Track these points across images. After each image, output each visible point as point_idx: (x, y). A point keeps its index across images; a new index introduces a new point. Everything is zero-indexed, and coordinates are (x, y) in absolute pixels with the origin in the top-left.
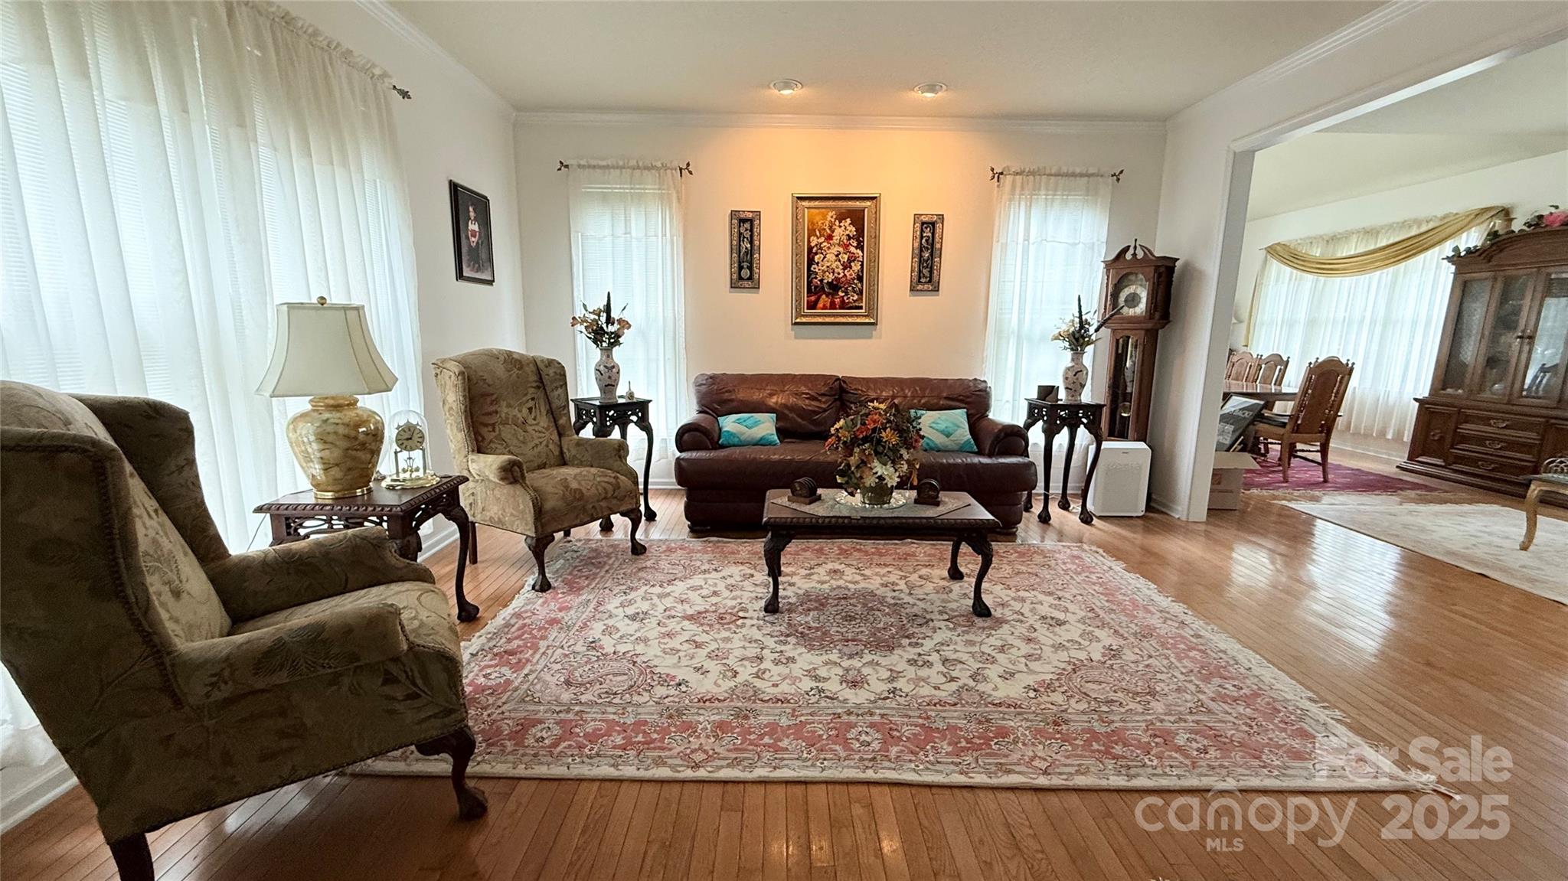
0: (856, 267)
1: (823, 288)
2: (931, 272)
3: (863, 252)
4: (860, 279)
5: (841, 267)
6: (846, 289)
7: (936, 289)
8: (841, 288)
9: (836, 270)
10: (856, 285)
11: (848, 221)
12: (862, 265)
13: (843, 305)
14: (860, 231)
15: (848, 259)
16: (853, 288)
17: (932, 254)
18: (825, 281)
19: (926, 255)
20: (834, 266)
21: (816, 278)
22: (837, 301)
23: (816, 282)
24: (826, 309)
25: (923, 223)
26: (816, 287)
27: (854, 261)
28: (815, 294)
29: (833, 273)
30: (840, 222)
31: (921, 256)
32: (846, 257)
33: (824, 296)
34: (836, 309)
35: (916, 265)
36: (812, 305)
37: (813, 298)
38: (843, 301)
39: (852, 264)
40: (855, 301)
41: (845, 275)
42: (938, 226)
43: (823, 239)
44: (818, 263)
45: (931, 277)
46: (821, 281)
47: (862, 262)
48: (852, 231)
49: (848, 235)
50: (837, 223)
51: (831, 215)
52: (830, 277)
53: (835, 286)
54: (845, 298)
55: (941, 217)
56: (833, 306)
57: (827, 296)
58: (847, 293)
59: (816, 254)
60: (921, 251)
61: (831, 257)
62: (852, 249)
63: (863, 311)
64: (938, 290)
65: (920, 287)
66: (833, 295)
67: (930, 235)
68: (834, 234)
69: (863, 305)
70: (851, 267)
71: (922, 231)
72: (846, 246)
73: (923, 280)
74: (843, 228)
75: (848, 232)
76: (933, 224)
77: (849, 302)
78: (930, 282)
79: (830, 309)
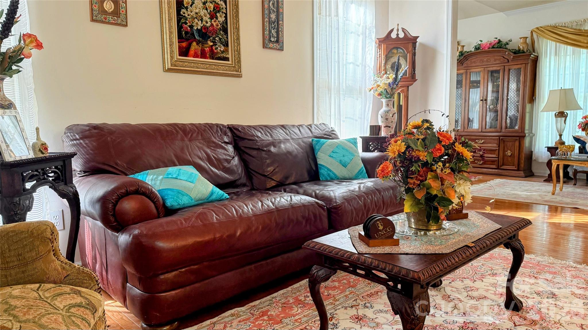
0: (221, 18)
1: (193, 34)
2: (277, 33)
3: (226, 4)
4: (225, 30)
5: (208, 16)
6: (214, 39)
7: (281, 49)
8: (209, 37)
9: (204, 18)
10: (222, 36)
12: (226, 17)
13: (213, 55)
15: (214, 9)
16: (220, 39)
17: (277, 17)
18: (195, 28)
19: (273, 17)
20: (202, 13)
21: (186, 23)
22: (207, 49)
23: (187, 27)
24: (197, 57)
26: (186, 33)
27: (219, 11)
28: (187, 40)
29: (202, 20)
31: (269, 18)
32: (212, 6)
33: (194, 44)
34: (205, 57)
35: (266, 25)
36: (184, 52)
37: (184, 44)
38: (212, 50)
39: (218, 14)
40: (223, 52)
41: (212, 25)
44: (187, 8)
45: (278, 37)
46: (191, 27)
47: (226, 14)
52: (199, 25)
53: (204, 34)
54: (214, 48)
56: (203, 55)
57: (197, 44)
58: (215, 44)
60: (269, 12)
63: (230, 62)
64: (283, 50)
65: (271, 45)
66: (203, 44)
69: (229, 56)
70: (217, 18)
73: (272, 39)
77: (217, 53)
78: (277, 41)
79: (201, 58)
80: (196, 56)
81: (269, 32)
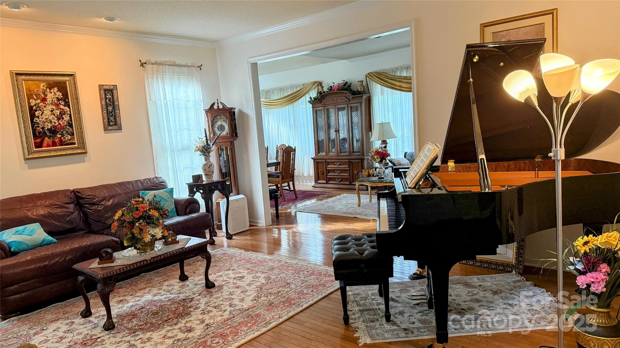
0: (66, 118)
1: (45, 133)
2: (115, 118)
3: (69, 108)
4: (71, 125)
5: (56, 119)
6: (62, 132)
7: (120, 129)
8: (58, 132)
9: (53, 121)
10: (68, 129)
11: (56, 89)
12: (70, 117)
13: (62, 143)
14: (65, 95)
15: (60, 113)
16: (67, 132)
17: (114, 108)
18: (46, 128)
19: (110, 109)
20: (51, 118)
21: (39, 127)
22: (57, 140)
23: (40, 129)
24: (50, 146)
25: (105, 90)
26: (39, 133)
27: (64, 114)
28: (40, 137)
29: (51, 122)
30: (50, 90)
31: (107, 110)
32: (58, 112)
33: (46, 138)
34: (56, 146)
35: (105, 115)
36: (39, 145)
37: (38, 140)
38: (61, 140)
39: (64, 116)
40: (70, 140)
41: (60, 124)
42: (115, 91)
43: (39, 101)
44: (38, 117)
45: (116, 121)
46: (43, 128)
47: (70, 115)
48: (59, 95)
49: (57, 98)
50: (48, 90)
51: (42, 86)
52: (50, 126)
53: (53, 131)
54: (62, 138)
55: (115, 86)
56: (54, 144)
57: (49, 138)
58: (63, 135)
59: (36, 111)
60: (107, 106)
61: (47, 112)
62: (62, 107)
63: (76, 145)
64: (121, 129)
65: (110, 128)
66: (53, 137)
67: (111, 97)
68: (47, 97)
69: (76, 141)
70: (63, 119)
71: (105, 95)
72: (57, 105)
73: (111, 124)
74: (53, 93)
75: (57, 96)
76: (111, 90)
77: (66, 141)
78: (115, 124)
79: (52, 147)
80: (48, 146)
81: (108, 119)
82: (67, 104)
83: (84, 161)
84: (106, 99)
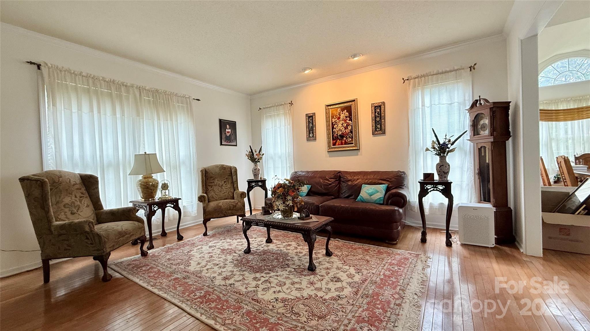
0: (350, 128)
1: (338, 137)
3: (352, 122)
4: (351, 132)
5: (344, 129)
6: (347, 137)
7: (384, 133)
9: (342, 130)
10: (350, 135)
11: (346, 111)
12: (352, 127)
14: (350, 114)
15: (346, 125)
17: (380, 118)
18: (339, 135)
19: (378, 119)
20: (341, 128)
21: (335, 134)
22: (343, 142)
26: (335, 137)
27: (348, 126)
28: (335, 140)
30: (342, 112)
31: (376, 120)
33: (338, 140)
36: (334, 144)
37: (334, 142)
38: (345, 142)
40: (350, 141)
41: (346, 131)
43: (337, 119)
44: (335, 128)
46: (337, 135)
47: (352, 126)
48: (347, 114)
49: (346, 116)
51: (339, 109)
52: (340, 133)
53: (342, 136)
54: (346, 140)
55: (384, 103)
56: (342, 144)
57: (339, 140)
59: (335, 125)
61: (340, 125)
62: (348, 121)
63: (354, 145)
66: (342, 139)
68: (341, 116)
69: (354, 142)
70: (348, 128)
72: (345, 121)
73: (377, 130)
74: (344, 114)
76: (380, 106)
77: (348, 142)
79: (341, 145)
80: (339, 145)
81: (376, 126)
82: (351, 120)
83: (358, 155)
84: (375, 112)
